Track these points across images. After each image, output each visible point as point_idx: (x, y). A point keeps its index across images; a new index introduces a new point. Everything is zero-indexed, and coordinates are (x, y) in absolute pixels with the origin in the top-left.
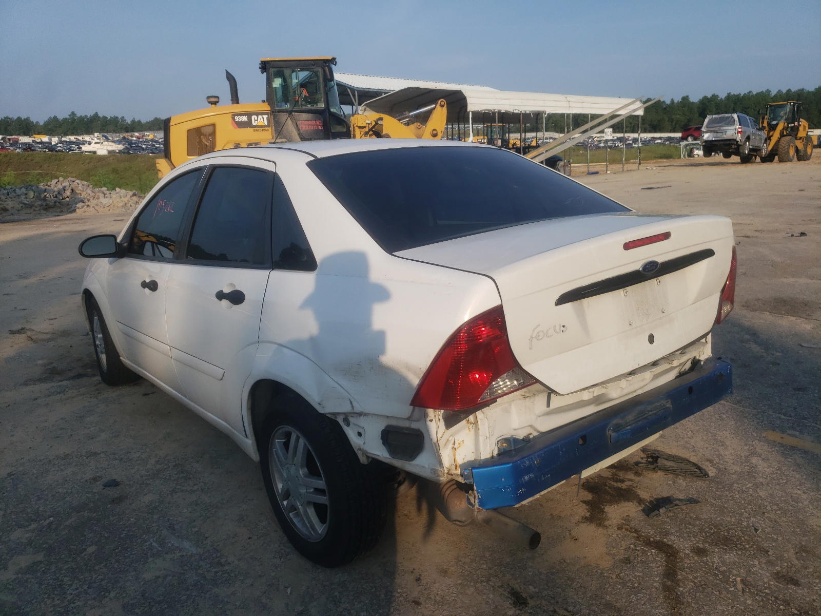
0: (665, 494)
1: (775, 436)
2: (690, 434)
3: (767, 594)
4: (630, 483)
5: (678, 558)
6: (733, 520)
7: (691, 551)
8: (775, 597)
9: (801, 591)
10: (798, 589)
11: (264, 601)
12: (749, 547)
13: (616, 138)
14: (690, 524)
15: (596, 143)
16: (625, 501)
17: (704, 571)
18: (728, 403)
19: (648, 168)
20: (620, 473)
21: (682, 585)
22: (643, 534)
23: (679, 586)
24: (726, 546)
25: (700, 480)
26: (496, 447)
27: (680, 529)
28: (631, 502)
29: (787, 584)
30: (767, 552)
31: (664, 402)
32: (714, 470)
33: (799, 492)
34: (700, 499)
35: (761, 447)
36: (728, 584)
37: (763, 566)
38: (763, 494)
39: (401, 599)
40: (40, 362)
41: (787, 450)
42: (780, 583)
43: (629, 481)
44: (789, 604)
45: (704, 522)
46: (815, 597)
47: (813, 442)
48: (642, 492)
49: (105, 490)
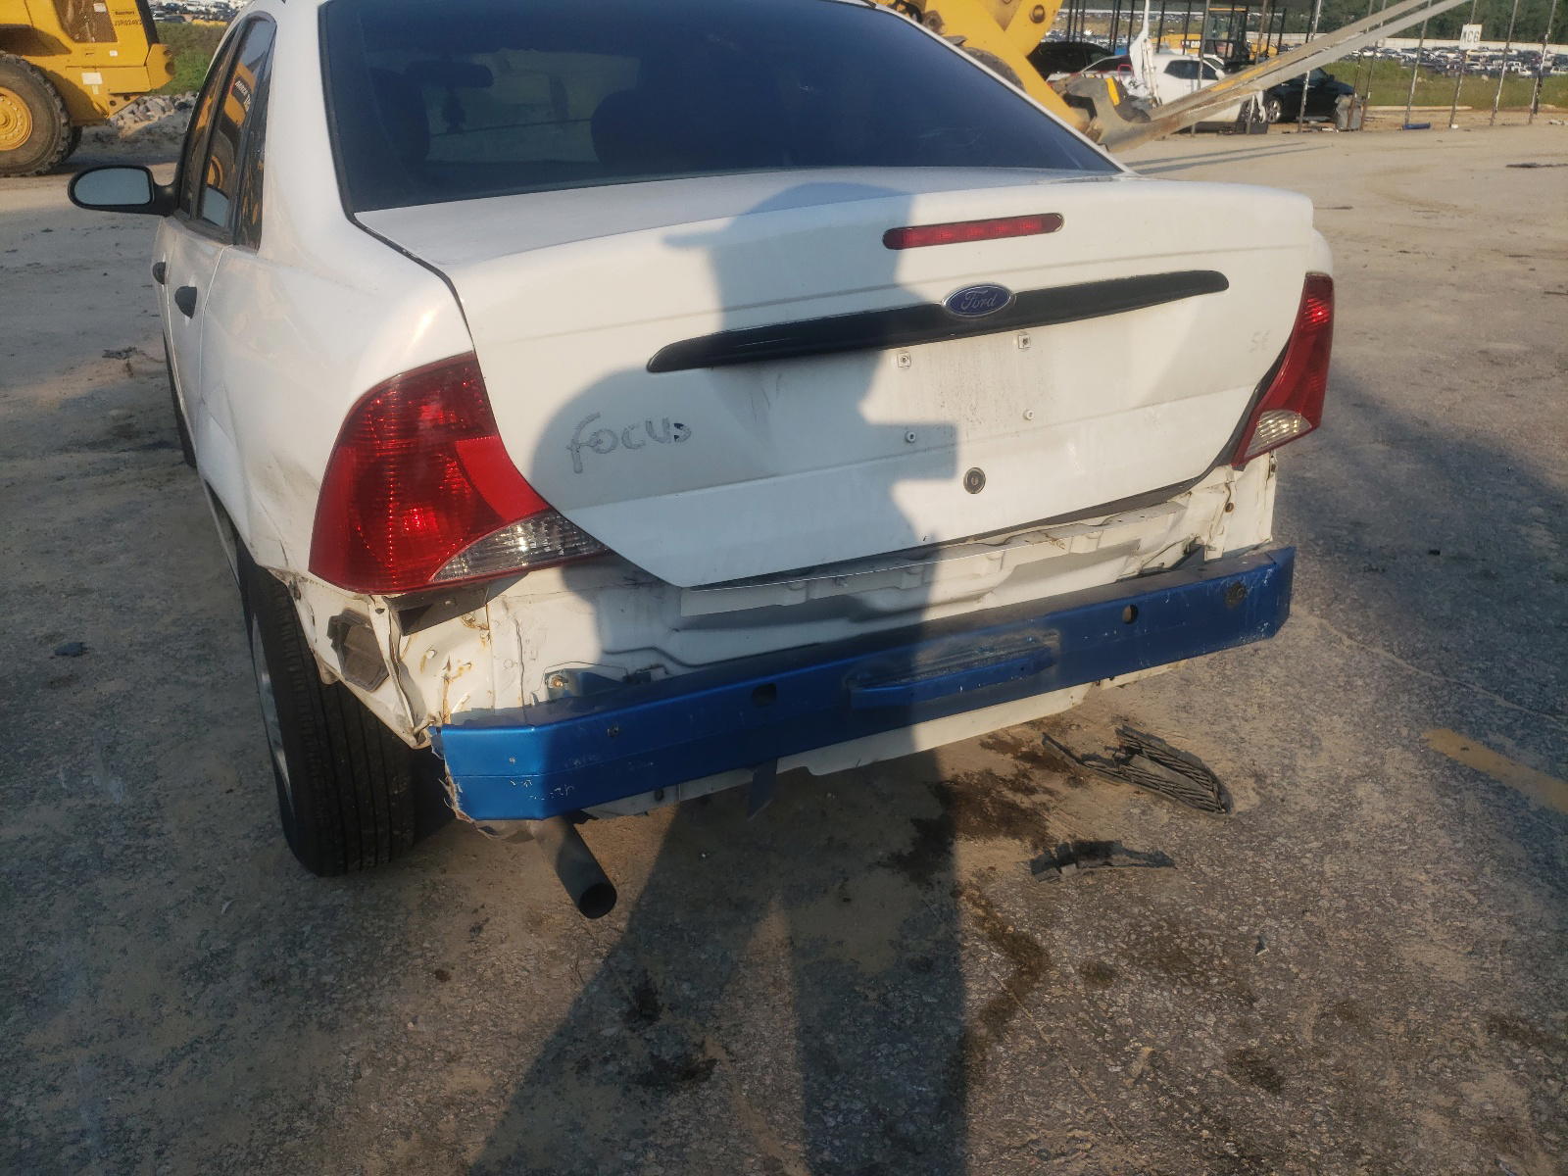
0: (1105, 836)
1: (1447, 743)
2: (1253, 710)
3: (1190, 1095)
4: (1045, 798)
5: (1041, 979)
6: (1222, 917)
7: (1081, 971)
8: (1203, 1107)
9: (1277, 1107)
10: (1269, 1101)
11: (170, 918)
12: (1218, 984)
13: (1515, 53)
14: (1117, 910)
15: (1468, 62)
16: (1006, 836)
17: (1080, 1019)
18: (1390, 656)
19: (1553, 121)
20: (1037, 772)
21: (1008, 1039)
22: (999, 914)
23: (1000, 1041)
24: (1167, 971)
25: (1206, 815)
26: (544, 686)
27: (1088, 917)
28: (1021, 840)
29: (1252, 1081)
30: (1252, 1000)
31: (1038, 634)
32: (1255, 800)
33: (1423, 877)
34: (1177, 859)
35: (1398, 762)
36: (1113, 1056)
37: (1222, 1030)
38: (1330, 867)
39: (419, 961)
40: (114, 413)
41: (1456, 776)
42: (1235, 1078)
43: (1044, 793)
44: (1225, 1131)
45: (1152, 911)
46: (1298, 1128)
47: (1536, 768)
48: (1058, 823)
49: (54, 660)
